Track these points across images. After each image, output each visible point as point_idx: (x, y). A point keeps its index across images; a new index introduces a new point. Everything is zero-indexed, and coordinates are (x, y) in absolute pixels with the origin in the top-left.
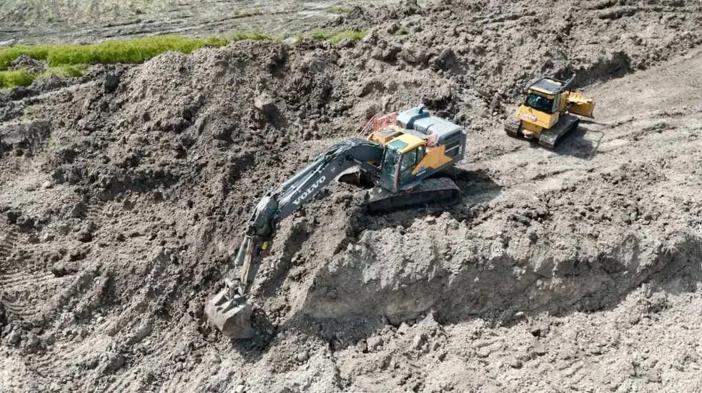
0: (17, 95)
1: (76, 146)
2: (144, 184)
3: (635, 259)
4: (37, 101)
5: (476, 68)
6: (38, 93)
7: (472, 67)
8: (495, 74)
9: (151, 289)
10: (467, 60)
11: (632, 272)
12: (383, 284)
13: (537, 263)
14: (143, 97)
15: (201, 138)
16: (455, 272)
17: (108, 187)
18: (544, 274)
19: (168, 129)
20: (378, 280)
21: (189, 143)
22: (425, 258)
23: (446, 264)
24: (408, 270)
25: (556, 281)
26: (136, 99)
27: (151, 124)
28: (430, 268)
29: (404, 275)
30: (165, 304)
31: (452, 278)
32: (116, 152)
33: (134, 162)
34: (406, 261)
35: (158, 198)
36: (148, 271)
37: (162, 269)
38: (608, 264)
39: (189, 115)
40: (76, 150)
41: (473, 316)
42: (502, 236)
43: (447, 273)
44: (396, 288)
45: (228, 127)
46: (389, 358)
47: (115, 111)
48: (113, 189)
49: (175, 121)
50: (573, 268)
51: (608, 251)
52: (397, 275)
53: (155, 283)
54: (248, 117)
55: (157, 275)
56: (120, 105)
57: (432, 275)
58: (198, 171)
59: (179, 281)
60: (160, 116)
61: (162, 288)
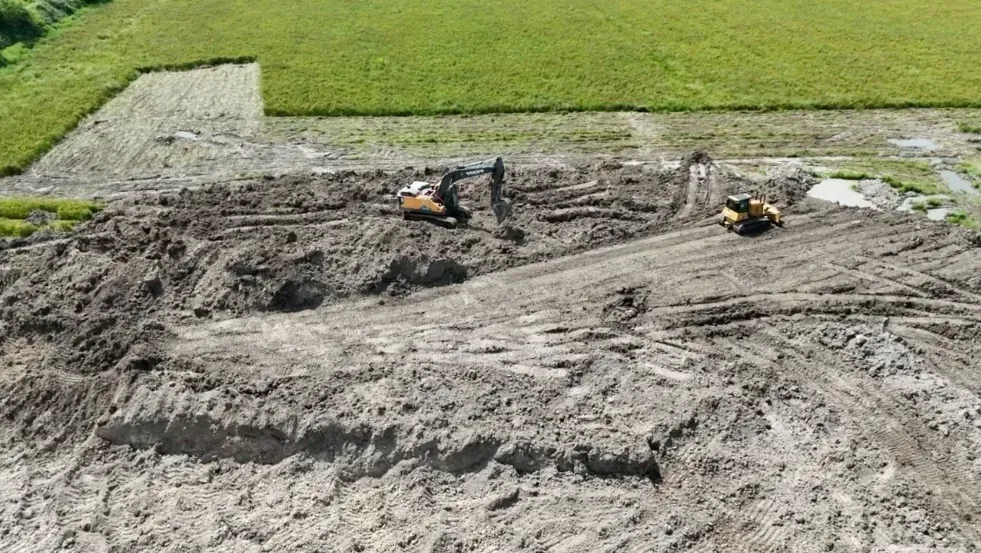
0: (15, 245)
1: (20, 294)
2: (43, 328)
3: (294, 432)
4: (26, 252)
5: (339, 266)
6: (30, 244)
7: (334, 265)
8: (353, 273)
9: (9, 400)
10: (332, 259)
11: (292, 441)
12: (126, 421)
13: (227, 423)
14: (74, 263)
15: (95, 300)
16: (171, 421)
17: (22, 327)
18: (231, 432)
19: (79, 290)
20: (123, 418)
21: (87, 302)
22: (153, 409)
23: (167, 415)
24: (142, 414)
25: (237, 439)
26: (70, 264)
27: (70, 284)
28: (155, 415)
29: (139, 417)
30: (13, 412)
31: (169, 424)
32: (41, 302)
33: (46, 311)
34: (142, 408)
35: (50, 339)
36: (12, 388)
37: (22, 388)
38: (274, 433)
39: (94, 281)
40: (19, 297)
41: (184, 453)
42: (209, 402)
43: (166, 421)
44: (133, 425)
45: (112, 294)
46: (113, 468)
47: (56, 270)
48: (27, 329)
49: (84, 285)
50: (249, 432)
51: (276, 424)
52: (135, 417)
53: (13, 396)
54: (136, 288)
55: (17, 392)
56: (60, 266)
57: (156, 420)
58: (78, 325)
59: (28, 398)
60: (76, 279)
61: (17, 400)
